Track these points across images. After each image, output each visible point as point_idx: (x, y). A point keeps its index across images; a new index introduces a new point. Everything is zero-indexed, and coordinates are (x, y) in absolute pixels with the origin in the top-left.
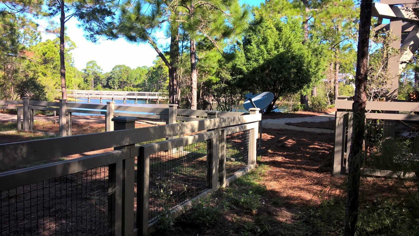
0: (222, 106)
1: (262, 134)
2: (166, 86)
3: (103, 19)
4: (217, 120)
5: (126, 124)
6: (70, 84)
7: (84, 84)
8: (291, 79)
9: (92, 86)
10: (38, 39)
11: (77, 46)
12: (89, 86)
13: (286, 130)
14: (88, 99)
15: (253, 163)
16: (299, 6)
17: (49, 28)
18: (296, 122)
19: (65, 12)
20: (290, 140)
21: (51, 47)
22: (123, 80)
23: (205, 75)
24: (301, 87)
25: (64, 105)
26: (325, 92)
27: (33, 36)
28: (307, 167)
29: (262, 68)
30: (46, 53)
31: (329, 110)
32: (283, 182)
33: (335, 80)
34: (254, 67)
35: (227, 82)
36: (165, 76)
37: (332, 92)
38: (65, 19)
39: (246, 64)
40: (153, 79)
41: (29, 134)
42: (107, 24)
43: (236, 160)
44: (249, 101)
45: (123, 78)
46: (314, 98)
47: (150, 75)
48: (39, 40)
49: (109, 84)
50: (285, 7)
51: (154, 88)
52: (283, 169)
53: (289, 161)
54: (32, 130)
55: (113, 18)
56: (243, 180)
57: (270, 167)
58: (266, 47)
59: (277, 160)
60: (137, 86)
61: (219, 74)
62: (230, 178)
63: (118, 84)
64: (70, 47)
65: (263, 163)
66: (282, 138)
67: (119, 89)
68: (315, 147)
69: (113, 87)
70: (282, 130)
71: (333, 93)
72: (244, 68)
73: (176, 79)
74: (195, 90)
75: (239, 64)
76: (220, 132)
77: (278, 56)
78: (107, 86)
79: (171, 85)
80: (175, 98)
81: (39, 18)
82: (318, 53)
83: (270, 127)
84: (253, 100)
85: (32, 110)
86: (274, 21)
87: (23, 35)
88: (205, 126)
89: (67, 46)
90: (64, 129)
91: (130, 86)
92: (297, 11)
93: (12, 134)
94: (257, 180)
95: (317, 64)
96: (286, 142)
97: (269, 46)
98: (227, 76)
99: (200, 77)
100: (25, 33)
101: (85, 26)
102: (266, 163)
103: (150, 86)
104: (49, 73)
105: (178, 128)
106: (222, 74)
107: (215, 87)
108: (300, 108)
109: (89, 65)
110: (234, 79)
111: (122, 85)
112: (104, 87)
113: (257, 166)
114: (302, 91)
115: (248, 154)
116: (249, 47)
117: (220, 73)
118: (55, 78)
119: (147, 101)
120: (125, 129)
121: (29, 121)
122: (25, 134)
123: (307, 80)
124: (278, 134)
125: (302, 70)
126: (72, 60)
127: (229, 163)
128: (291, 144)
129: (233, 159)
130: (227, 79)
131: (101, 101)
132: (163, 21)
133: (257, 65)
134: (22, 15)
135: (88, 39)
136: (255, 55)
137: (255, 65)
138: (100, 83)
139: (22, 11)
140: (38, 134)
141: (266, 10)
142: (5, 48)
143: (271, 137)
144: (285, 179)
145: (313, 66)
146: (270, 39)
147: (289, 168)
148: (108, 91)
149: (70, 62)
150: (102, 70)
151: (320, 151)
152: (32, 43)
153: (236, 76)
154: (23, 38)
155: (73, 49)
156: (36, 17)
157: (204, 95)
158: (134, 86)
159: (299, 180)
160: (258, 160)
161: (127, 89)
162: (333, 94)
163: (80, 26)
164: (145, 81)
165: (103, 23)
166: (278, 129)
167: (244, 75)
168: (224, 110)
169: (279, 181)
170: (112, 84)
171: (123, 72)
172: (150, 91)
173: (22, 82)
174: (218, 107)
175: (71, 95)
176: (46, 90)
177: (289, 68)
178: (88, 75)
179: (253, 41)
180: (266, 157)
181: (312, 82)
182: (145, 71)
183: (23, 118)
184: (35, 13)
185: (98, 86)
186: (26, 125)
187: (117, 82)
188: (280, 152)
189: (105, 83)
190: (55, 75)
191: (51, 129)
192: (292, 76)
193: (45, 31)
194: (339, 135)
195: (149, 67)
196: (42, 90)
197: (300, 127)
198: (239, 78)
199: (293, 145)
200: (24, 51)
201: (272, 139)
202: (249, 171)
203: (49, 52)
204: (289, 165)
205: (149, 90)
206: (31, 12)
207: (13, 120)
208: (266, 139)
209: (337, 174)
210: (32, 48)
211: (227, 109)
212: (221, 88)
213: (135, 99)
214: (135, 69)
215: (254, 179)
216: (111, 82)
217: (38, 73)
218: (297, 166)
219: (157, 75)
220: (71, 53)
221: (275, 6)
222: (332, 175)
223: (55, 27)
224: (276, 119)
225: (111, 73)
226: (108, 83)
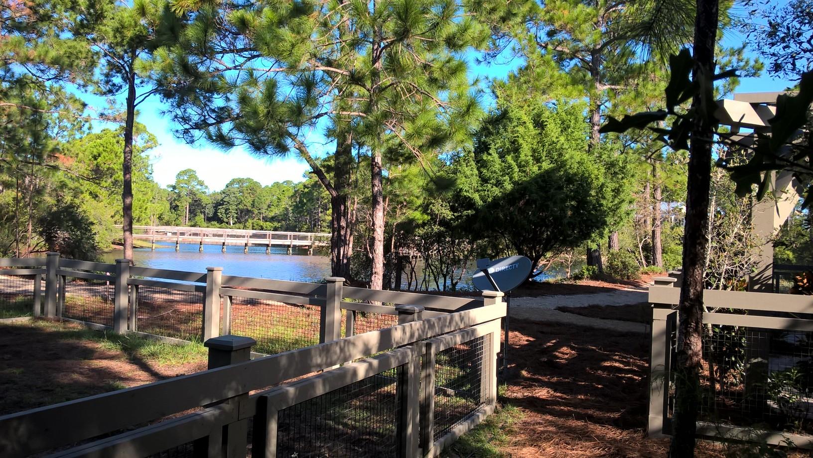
0: (433, 268)
1: (510, 334)
2: (328, 221)
3: (209, 101)
4: (417, 325)
5: (233, 354)
6: (143, 215)
7: (171, 214)
8: (565, 221)
9: (186, 217)
10: (85, 128)
11: (159, 143)
12: (179, 218)
13: (559, 324)
14: (177, 244)
15: (489, 402)
16: (583, 81)
17: (106, 112)
18: (578, 305)
19: (135, 86)
20: (565, 349)
21: (110, 143)
22: (245, 207)
23: (401, 208)
24: (587, 236)
25: (125, 270)
26: (635, 242)
27: (75, 123)
28: (597, 413)
29: (510, 198)
30: (99, 155)
31: (644, 277)
32: (548, 449)
33: (654, 220)
34: (494, 197)
35: (444, 222)
36: (326, 201)
37: (649, 241)
38: (135, 100)
39: (480, 188)
40: (302, 207)
41: (57, 324)
42: (216, 110)
43: (456, 395)
44: (482, 274)
45: (245, 203)
46: (612, 254)
47: (298, 200)
48: (88, 131)
49: (219, 214)
50: (555, 83)
51: (304, 223)
52: (549, 417)
53: (561, 398)
54: (61, 316)
55: (228, 99)
56: (469, 442)
57: (524, 411)
58: (516, 159)
59: (537, 395)
60: (272, 219)
61: (428, 205)
62: (442, 440)
63: (235, 215)
64: (145, 145)
65: (510, 403)
66: (549, 344)
67: (237, 225)
68: (615, 367)
69: (225, 220)
70: (549, 324)
71: (651, 242)
72: (476, 197)
73: (344, 217)
74: (379, 243)
75: (467, 188)
76: (424, 350)
77: (541, 176)
78: (214, 219)
79: (336, 228)
80: (342, 253)
81: (88, 92)
82: (617, 170)
83: (526, 316)
84: (491, 270)
85: (64, 277)
86: (533, 110)
87: (57, 121)
88: (393, 340)
89: (138, 141)
90: (123, 318)
91: (259, 219)
92: (578, 90)
93: (21, 325)
94: (498, 442)
95: (617, 192)
96: (557, 354)
97: (522, 157)
98: (444, 211)
99: (391, 214)
100: (60, 119)
101: (174, 114)
102: (516, 402)
103: (297, 220)
104: (103, 193)
105: (338, 350)
106: (433, 208)
107: (421, 231)
108: (586, 273)
109: (182, 178)
110: (457, 218)
111: (243, 216)
112: (209, 220)
113: (498, 407)
114: (589, 241)
115: (479, 385)
116: (485, 158)
117: (431, 206)
118: (115, 202)
119: (291, 249)
120: (229, 364)
121: (57, 295)
122: (47, 324)
123: (598, 221)
124: (542, 332)
125: (587, 202)
126: (149, 168)
127: (443, 400)
128: (566, 356)
129: (450, 391)
130: (444, 216)
131: (200, 247)
132: (320, 115)
133: (500, 192)
134: (56, 86)
135: (178, 137)
136: (495, 172)
137: (496, 191)
138: (201, 212)
139: (57, 78)
140: (73, 325)
141: (519, 88)
142: (20, 148)
143: (527, 341)
144: (552, 442)
145: (609, 194)
146: (524, 145)
147: (561, 414)
148: (214, 229)
149: (144, 172)
150: (206, 187)
151: (623, 375)
152: (72, 137)
153: (460, 211)
154: (57, 127)
155: (152, 148)
156: (83, 90)
157: (400, 246)
158: (265, 219)
159: (580, 446)
160: (500, 393)
161: (253, 223)
162: (651, 245)
163: (164, 112)
164: (287, 209)
165: (208, 109)
166: (542, 321)
167: (476, 209)
168: (438, 274)
169: (540, 446)
170: (224, 215)
171: (245, 191)
172: (297, 229)
173: (50, 213)
174: (425, 269)
175: (144, 236)
176: (95, 229)
177: (561, 199)
178: (179, 196)
179: (492, 146)
180: (516, 388)
181: (607, 226)
182: (288, 190)
183: (44, 289)
184: (82, 82)
185: (197, 218)
186: (50, 307)
187: (234, 211)
188: (545, 375)
189: (210, 211)
190: (115, 197)
191: (98, 313)
192: (569, 213)
193: (98, 118)
194: (658, 355)
195: (296, 182)
196: (86, 230)
197: (585, 317)
198: (468, 216)
199: (571, 361)
200: (56, 155)
201: (531, 344)
202: (482, 419)
203: (104, 154)
204: (562, 408)
205: (296, 227)
206: (73, 81)
207: (25, 293)
208: (518, 343)
209: (656, 432)
210: (72, 145)
211: (443, 274)
212: (431, 233)
213: (267, 245)
214: (270, 186)
215: (491, 439)
216: (221, 210)
217: (82, 193)
218: (578, 410)
219: (311, 200)
220: (148, 156)
221: (537, 80)
222: (646, 435)
223: (118, 111)
224: (538, 298)
225: (224, 193)
226: (215, 213)
